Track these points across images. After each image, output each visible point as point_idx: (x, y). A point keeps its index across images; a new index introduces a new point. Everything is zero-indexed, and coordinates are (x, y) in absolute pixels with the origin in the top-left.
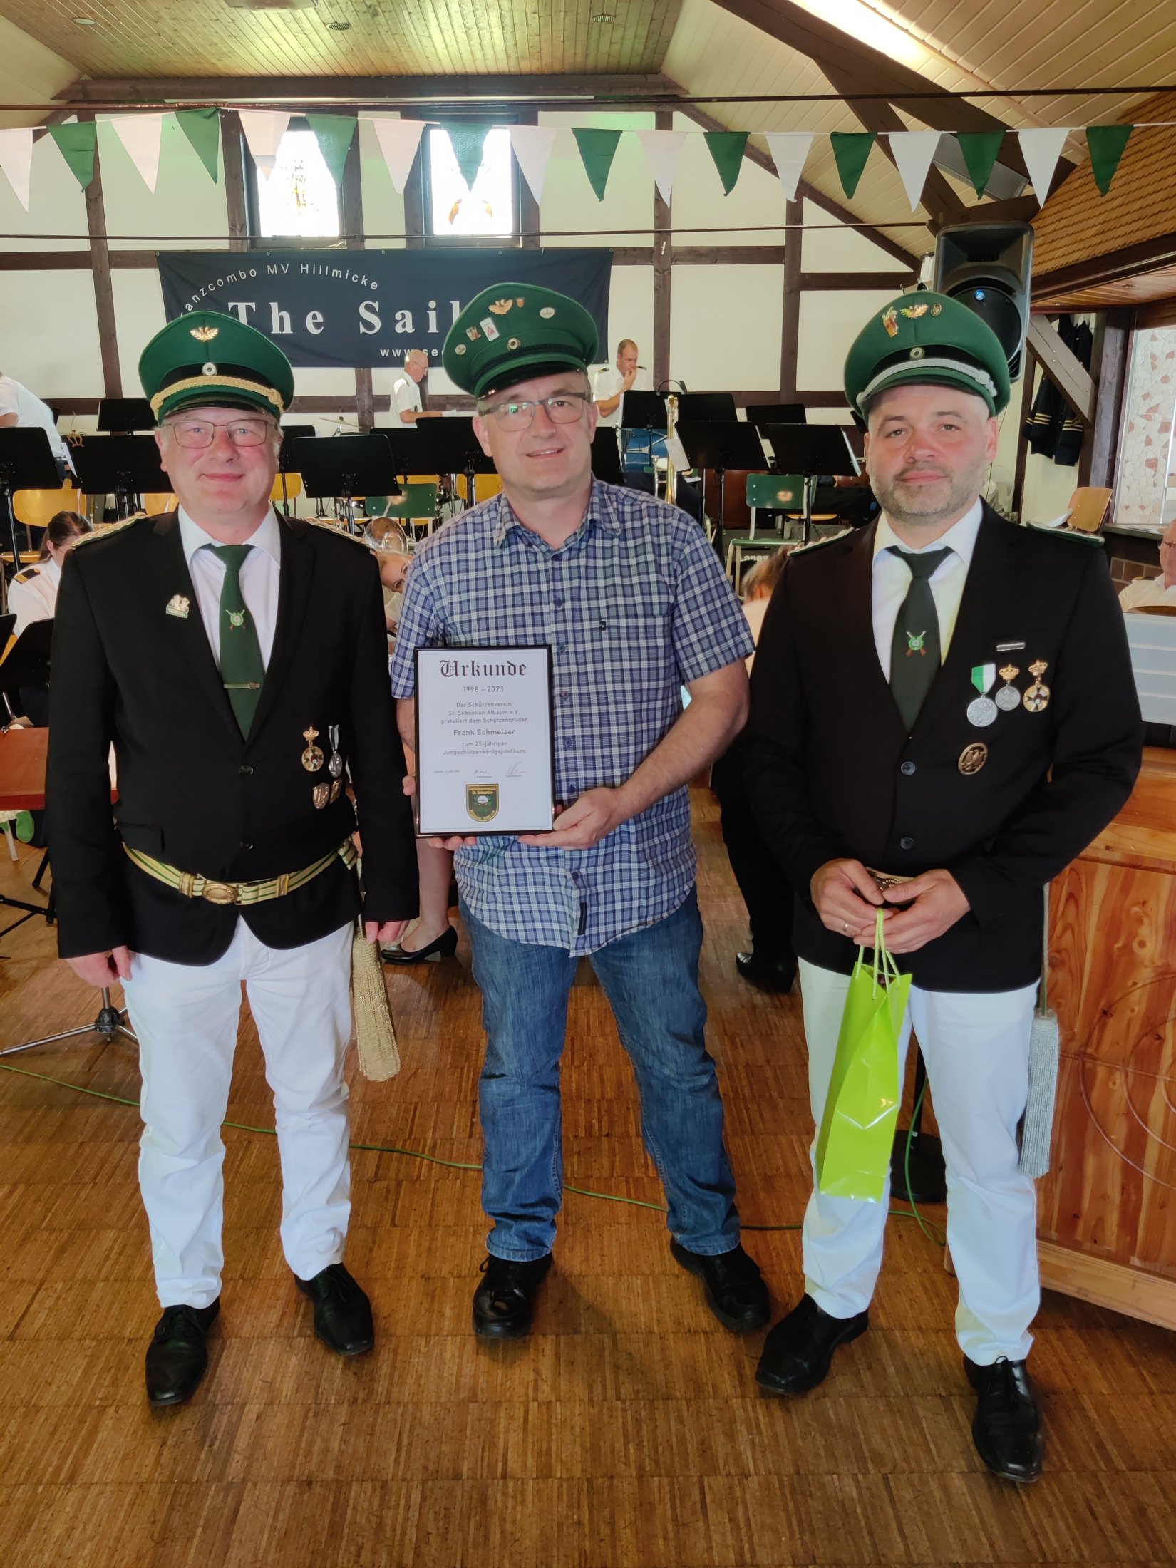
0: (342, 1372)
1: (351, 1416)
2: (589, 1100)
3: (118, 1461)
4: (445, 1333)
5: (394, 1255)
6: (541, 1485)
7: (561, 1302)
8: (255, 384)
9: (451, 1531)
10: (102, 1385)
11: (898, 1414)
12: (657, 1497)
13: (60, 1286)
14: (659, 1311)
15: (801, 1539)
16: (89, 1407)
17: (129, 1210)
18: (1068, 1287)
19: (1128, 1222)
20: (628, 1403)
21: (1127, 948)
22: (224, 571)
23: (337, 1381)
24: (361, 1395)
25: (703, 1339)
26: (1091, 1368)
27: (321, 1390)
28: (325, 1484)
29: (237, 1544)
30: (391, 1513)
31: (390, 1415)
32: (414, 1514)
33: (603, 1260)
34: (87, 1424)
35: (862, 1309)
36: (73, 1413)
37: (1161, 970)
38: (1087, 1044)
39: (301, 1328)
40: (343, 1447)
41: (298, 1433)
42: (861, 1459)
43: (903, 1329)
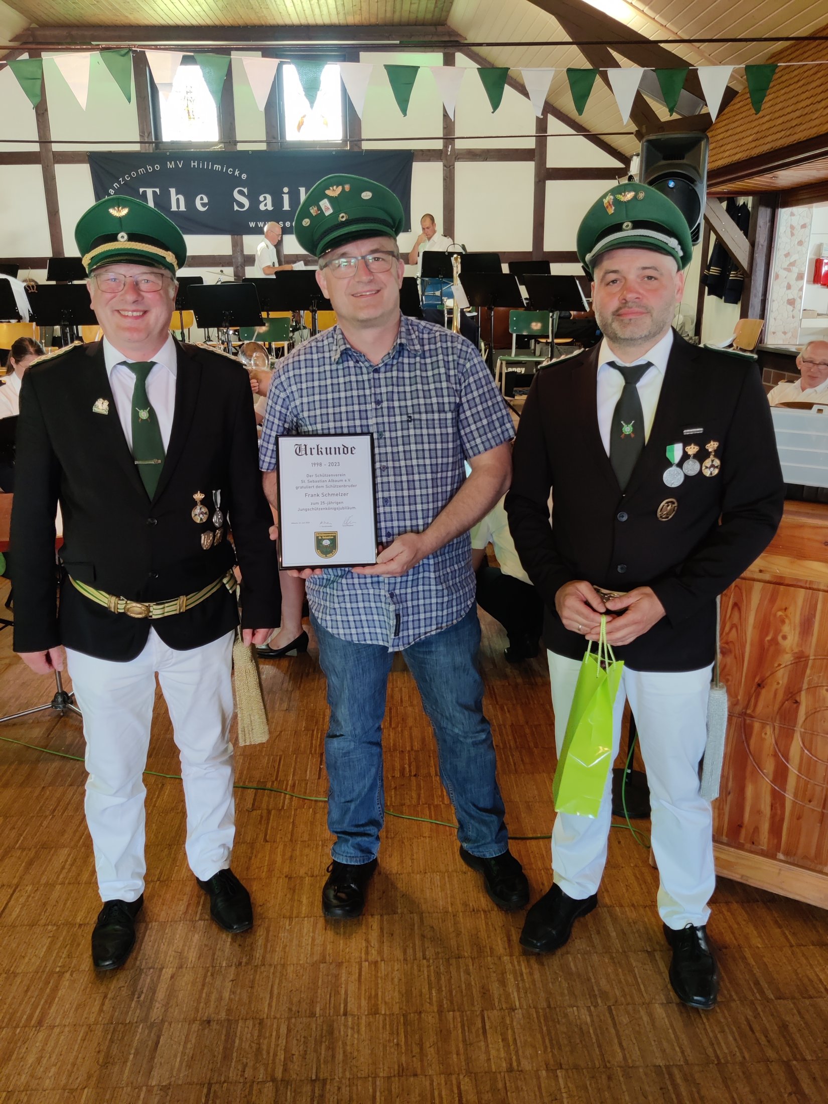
0: (231, 944)
1: (237, 975)
2: (402, 751)
3: (73, 1010)
4: (303, 916)
5: (266, 862)
6: (371, 1019)
7: (384, 892)
8: (156, 248)
9: (308, 1052)
10: (61, 957)
11: (618, 965)
12: (452, 1026)
13: (29, 888)
14: (453, 897)
15: (552, 1051)
16: (52, 973)
17: (78, 834)
18: (734, 875)
19: (776, 829)
20: (431, 961)
21: (774, 641)
22: (135, 381)
23: (227, 950)
24: (244, 960)
25: (483, 916)
26: (750, 930)
27: (216, 957)
28: (219, 1022)
29: (158, 1065)
30: (266, 1042)
31: (265, 973)
32: (282, 1042)
33: (412, 863)
34: (51, 984)
35: (593, 893)
36: (40, 977)
37: (796, 655)
38: (747, 707)
39: (201, 914)
40: (232, 996)
41: (200, 987)
42: (593, 996)
43: (621, 906)
